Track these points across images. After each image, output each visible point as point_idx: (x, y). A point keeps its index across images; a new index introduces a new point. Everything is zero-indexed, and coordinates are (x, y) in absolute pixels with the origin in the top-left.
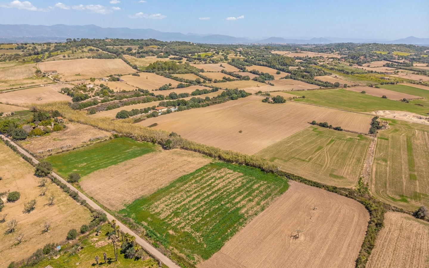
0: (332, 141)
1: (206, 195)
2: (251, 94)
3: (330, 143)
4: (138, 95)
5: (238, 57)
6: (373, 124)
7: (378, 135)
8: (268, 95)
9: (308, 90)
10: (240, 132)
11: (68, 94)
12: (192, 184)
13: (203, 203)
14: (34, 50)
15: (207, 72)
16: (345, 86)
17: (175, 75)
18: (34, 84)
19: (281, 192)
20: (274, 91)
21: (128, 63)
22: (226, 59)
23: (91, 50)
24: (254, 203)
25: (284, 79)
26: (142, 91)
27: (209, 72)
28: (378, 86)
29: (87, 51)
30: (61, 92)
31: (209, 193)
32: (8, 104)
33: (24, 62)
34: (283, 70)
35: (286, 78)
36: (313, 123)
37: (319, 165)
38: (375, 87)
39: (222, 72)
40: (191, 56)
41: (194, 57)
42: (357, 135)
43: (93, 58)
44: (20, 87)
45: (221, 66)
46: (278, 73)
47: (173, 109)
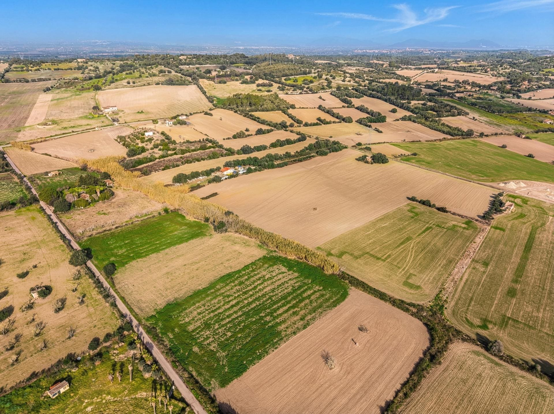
0: (427, 229)
1: (246, 302)
2: (346, 147)
3: (424, 232)
4: (203, 148)
5: (346, 83)
6: (493, 203)
7: (493, 223)
8: (369, 149)
9: (426, 141)
10: (315, 209)
11: (124, 145)
12: (235, 286)
13: (240, 313)
14: (96, 71)
15: (300, 108)
16: (482, 135)
17: (256, 114)
18: (89, 127)
19: (335, 304)
20: (379, 143)
21: (204, 93)
22: (329, 86)
23: (161, 71)
24: (298, 317)
25: (400, 121)
26: (211, 141)
27: (303, 108)
28: (530, 135)
29: (157, 73)
30: (116, 140)
31: (250, 300)
32: (56, 157)
33: (83, 89)
34: (402, 107)
35: (404, 119)
36: (413, 199)
37: (396, 266)
38: (524, 138)
39: (320, 107)
40: (285, 80)
41: (288, 82)
42: (465, 220)
43: (162, 85)
44: (73, 132)
45: (320, 98)
46: (394, 111)
47: (241, 170)
